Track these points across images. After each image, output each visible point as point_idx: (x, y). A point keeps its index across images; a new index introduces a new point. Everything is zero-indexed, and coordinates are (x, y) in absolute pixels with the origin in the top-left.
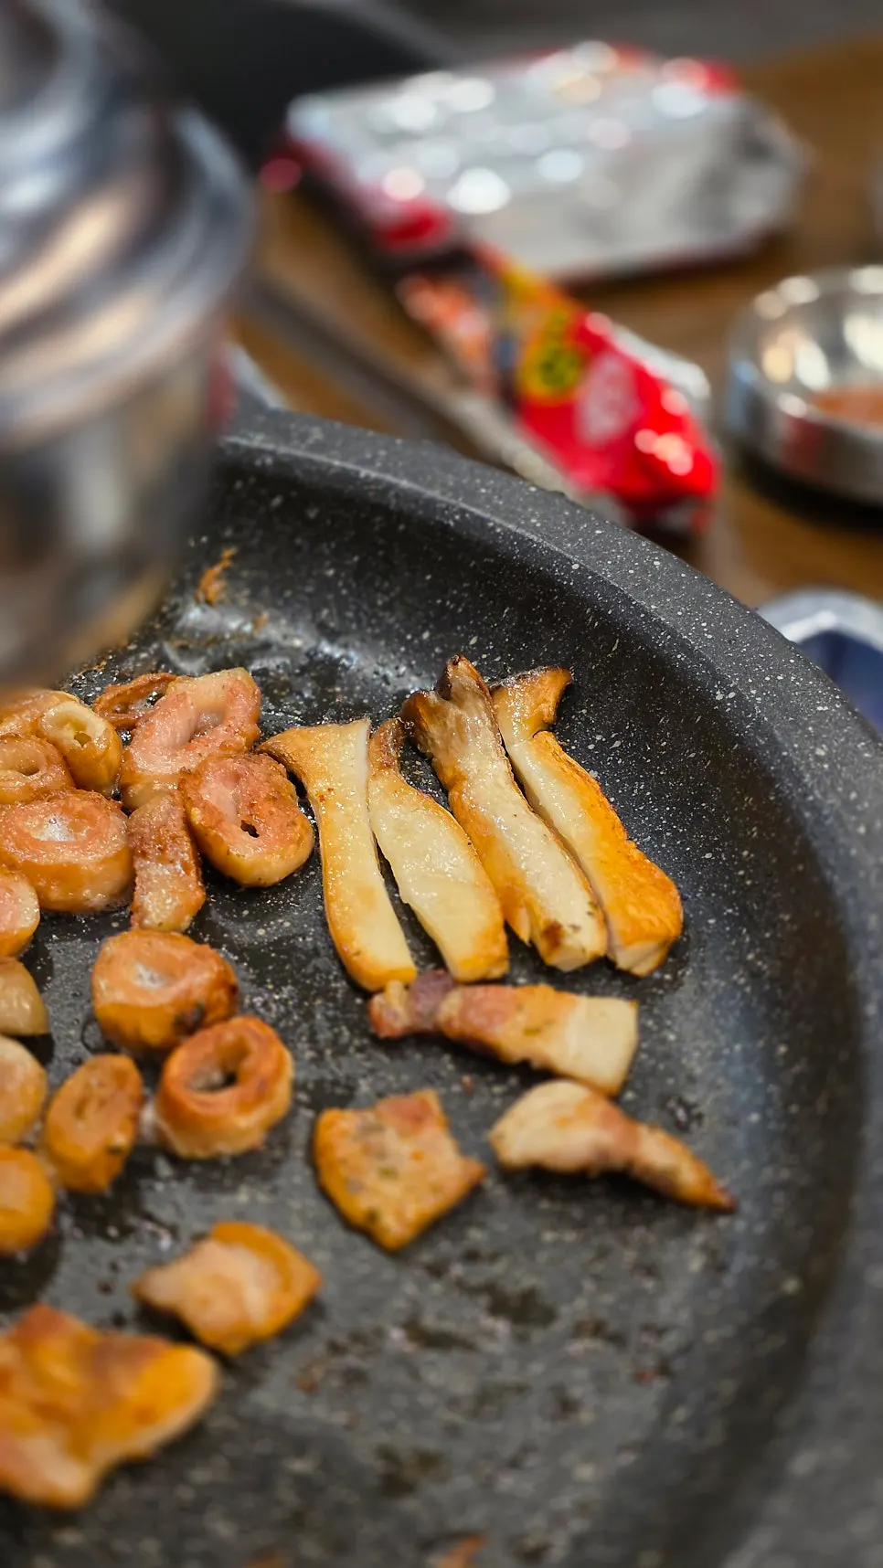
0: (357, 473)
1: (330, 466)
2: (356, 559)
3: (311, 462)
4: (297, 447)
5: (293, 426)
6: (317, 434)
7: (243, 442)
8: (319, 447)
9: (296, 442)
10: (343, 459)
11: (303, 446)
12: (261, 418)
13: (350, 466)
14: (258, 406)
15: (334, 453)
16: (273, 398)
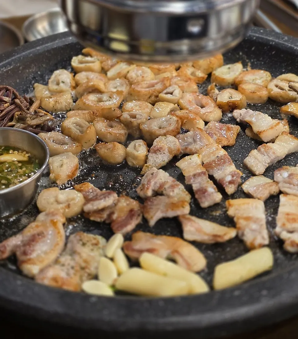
0: (294, 48)
1: (288, 45)
2: (290, 68)
3: (283, 44)
4: (281, 41)
5: (281, 36)
6: (286, 38)
7: (269, 38)
8: (286, 41)
9: (281, 39)
10: (291, 44)
11: (282, 40)
12: (273, 33)
13: (292, 46)
14: (273, 31)
15: (289, 43)
16: (277, 30)
